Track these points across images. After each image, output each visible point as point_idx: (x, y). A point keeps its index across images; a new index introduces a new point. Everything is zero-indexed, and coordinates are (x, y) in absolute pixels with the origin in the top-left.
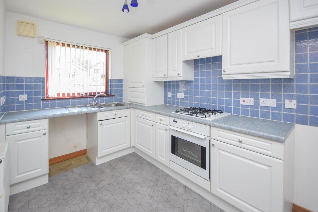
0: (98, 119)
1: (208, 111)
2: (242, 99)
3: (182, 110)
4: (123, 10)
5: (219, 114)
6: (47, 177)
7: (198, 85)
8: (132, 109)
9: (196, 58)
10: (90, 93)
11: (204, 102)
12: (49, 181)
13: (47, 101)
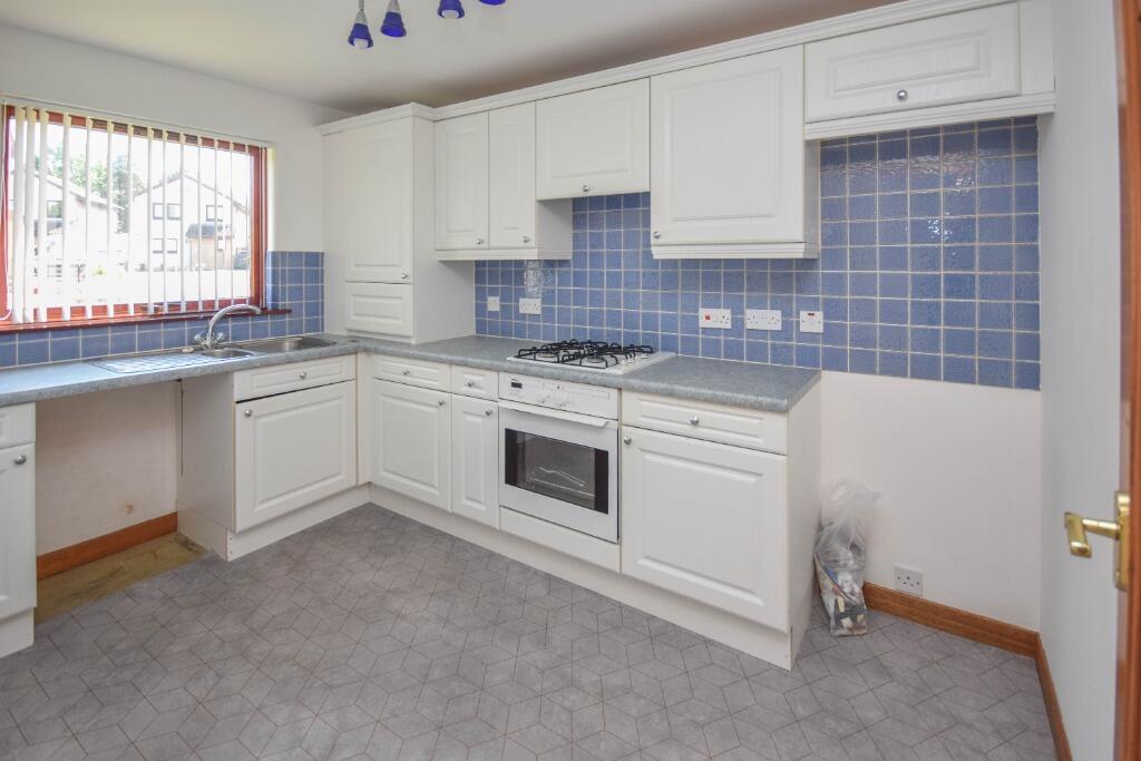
0: (236, 398)
1: (615, 350)
2: (702, 312)
3: (538, 351)
4: (351, 42)
5: (644, 356)
6: (29, 622)
7: (585, 273)
8: (361, 356)
9: (579, 193)
10: (193, 305)
11: (601, 325)
12: (36, 638)
13: (8, 337)
